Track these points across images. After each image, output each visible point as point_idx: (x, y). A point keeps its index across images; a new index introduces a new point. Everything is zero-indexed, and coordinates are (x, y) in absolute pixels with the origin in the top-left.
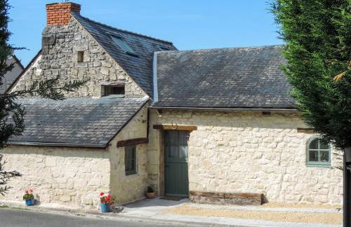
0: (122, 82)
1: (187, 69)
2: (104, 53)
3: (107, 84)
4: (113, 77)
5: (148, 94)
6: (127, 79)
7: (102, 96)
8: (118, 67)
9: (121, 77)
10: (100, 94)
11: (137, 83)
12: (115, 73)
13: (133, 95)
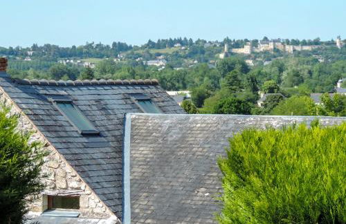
0: (74, 192)
1: (178, 160)
2: (46, 146)
3: (52, 193)
4: (61, 184)
5: (115, 213)
6: (83, 188)
7: (45, 211)
8: (68, 168)
9: (74, 184)
10: (41, 208)
11: (98, 194)
12: (65, 177)
13: (93, 213)
